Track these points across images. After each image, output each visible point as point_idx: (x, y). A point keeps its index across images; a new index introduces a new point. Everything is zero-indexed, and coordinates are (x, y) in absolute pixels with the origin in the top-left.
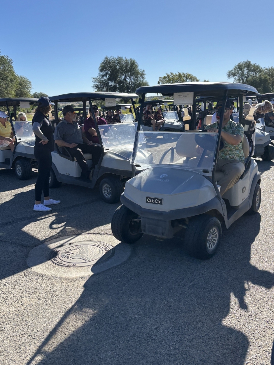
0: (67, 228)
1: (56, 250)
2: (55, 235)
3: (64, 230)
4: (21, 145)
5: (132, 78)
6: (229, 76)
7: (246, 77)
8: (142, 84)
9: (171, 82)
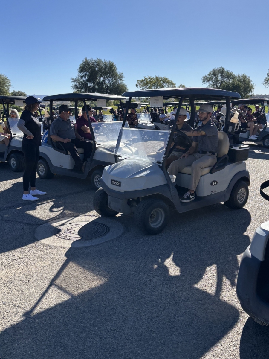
0: (65, 211)
1: (59, 228)
2: (56, 217)
3: (63, 213)
4: (16, 140)
5: (111, 80)
6: (204, 81)
7: (219, 82)
8: (120, 86)
9: (149, 85)
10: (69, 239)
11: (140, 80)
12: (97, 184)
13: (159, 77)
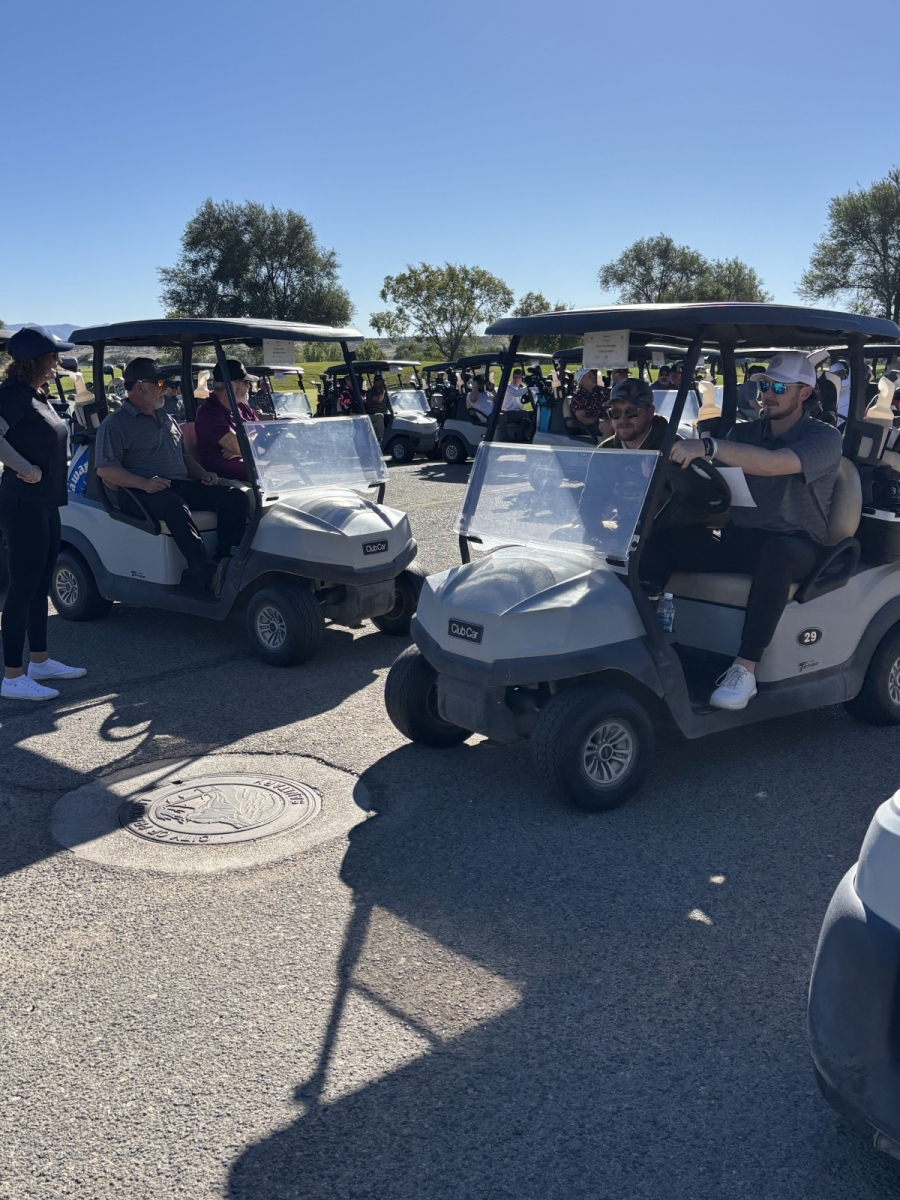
0: (157, 736)
1: (137, 800)
2: (124, 758)
3: (149, 744)
5: (294, 274)
6: (605, 282)
7: (656, 286)
8: (326, 297)
9: (424, 293)
10: (175, 841)
11: (395, 275)
12: (268, 635)
13: (458, 268)
